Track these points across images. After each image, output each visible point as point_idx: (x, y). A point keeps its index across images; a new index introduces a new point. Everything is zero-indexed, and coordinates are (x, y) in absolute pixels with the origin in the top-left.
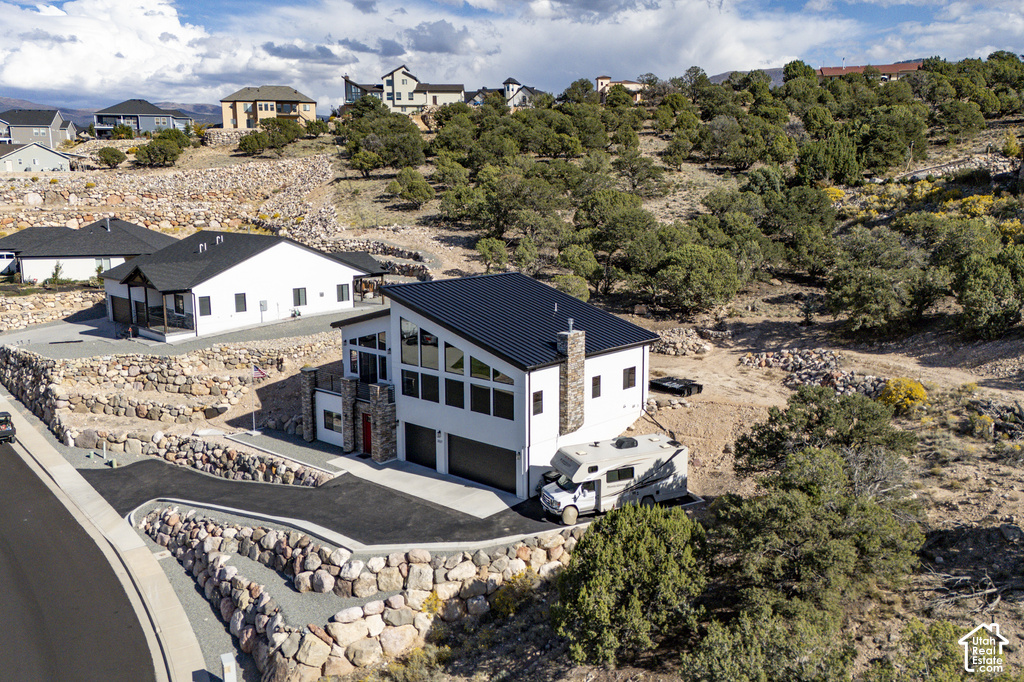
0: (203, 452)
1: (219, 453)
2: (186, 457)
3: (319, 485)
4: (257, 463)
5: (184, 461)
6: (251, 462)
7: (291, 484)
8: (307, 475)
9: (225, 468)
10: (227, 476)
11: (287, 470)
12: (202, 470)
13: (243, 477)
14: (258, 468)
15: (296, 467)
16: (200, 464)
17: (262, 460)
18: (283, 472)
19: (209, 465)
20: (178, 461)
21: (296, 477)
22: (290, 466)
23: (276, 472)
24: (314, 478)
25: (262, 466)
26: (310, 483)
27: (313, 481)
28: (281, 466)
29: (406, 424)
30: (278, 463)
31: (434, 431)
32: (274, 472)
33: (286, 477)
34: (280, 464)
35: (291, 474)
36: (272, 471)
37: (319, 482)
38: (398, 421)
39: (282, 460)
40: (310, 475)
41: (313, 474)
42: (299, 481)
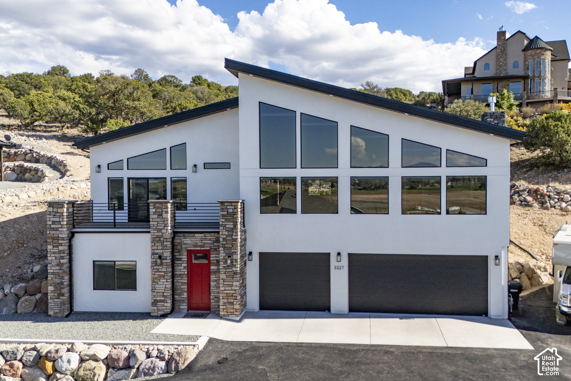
3: (182, 367)
8: (141, 356)
11: (82, 361)
15: (103, 352)
17: (10, 356)
18: (75, 364)
21: (108, 367)
22: (91, 352)
23: (55, 370)
24: (162, 359)
25: (12, 366)
26: (153, 370)
27: (163, 364)
28: (65, 356)
29: (262, 255)
30: (57, 351)
31: (329, 254)
32: (50, 370)
33: (81, 373)
34: (63, 352)
35: (93, 364)
36: (43, 369)
37: (177, 363)
38: (251, 253)
39: (65, 347)
40: (148, 356)
41: (155, 353)
42: (123, 372)
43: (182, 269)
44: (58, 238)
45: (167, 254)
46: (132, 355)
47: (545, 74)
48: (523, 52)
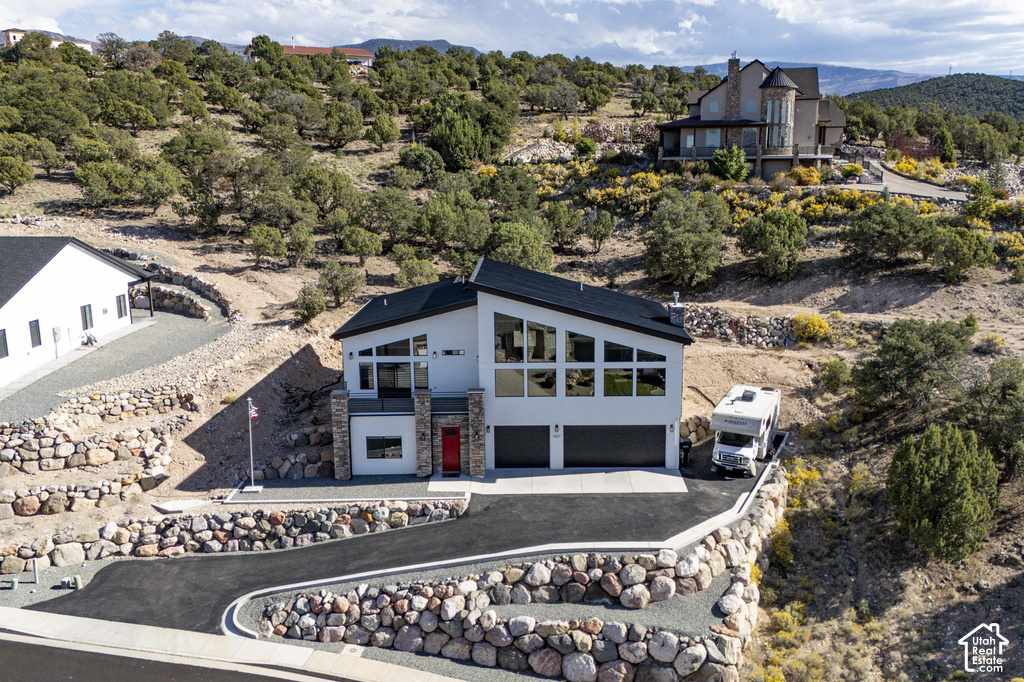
0: (210, 528)
1: (250, 522)
2: (179, 543)
3: (461, 513)
4: (335, 516)
5: (181, 549)
6: (324, 517)
7: (406, 526)
8: (432, 508)
9: (272, 536)
10: (281, 544)
11: (391, 512)
12: (222, 551)
13: (314, 539)
14: (336, 521)
15: (404, 506)
16: (216, 545)
17: (341, 511)
18: (387, 515)
19: (236, 542)
20: (169, 552)
21: (409, 516)
22: (396, 506)
23: (374, 519)
24: (446, 509)
25: (344, 518)
26: (442, 516)
27: (447, 512)
28: (380, 509)
29: (497, 428)
30: (374, 507)
31: (548, 427)
32: (371, 519)
33: (393, 520)
34: (378, 508)
35: (400, 514)
36: (366, 519)
37: (457, 511)
38: (488, 427)
39: (378, 504)
40: (436, 507)
41: (440, 505)
42: (420, 519)
43: (438, 441)
44: (341, 422)
45: (428, 432)
46: (425, 507)
47: (786, 121)
48: (760, 91)
